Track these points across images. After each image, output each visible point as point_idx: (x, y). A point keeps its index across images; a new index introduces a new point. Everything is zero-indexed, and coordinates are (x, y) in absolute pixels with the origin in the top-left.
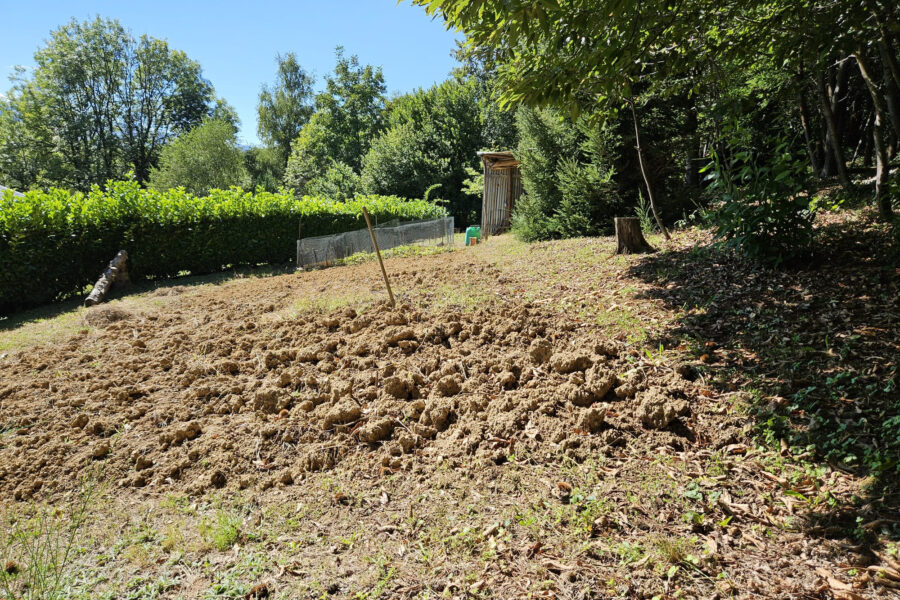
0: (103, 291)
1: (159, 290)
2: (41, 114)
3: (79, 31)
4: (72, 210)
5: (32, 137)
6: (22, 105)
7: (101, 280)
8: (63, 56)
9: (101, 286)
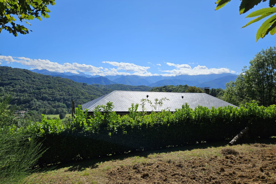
0: (235, 141)
1: (256, 144)
2: (249, 78)
3: (264, 53)
4: (232, 112)
5: (247, 85)
6: (244, 77)
7: (236, 137)
8: (258, 61)
9: (235, 139)
